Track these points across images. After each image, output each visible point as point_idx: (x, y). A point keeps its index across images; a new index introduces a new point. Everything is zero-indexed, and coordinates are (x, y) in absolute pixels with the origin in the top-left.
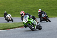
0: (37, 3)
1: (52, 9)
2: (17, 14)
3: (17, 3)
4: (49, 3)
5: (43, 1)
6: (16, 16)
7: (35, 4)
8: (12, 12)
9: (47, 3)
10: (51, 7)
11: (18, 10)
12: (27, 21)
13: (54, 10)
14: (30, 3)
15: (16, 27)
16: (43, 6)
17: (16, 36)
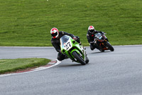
3: (10, 9)
5: (76, 6)
7: (55, 12)
11: (13, 27)
14: (43, 11)
15: (9, 71)
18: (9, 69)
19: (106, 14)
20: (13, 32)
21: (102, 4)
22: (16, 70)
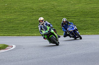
4: (36, 11)
7: (11, 13)
14: (3, 12)
16: (26, 17)
21: (44, 7)
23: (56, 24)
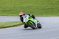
0: (32, 2)
1: (47, 7)
2: (11, 13)
4: (45, 2)
6: (10, 15)
7: (30, 2)
8: (6, 11)
9: (43, 1)
10: (47, 5)
11: (13, 8)
12: (28, 20)
13: (50, 9)
16: (39, 5)
17: (10, 35)
18: (11, 25)
19: (51, 3)
20: (13, 10)
22: (14, 26)
23: (57, 10)
